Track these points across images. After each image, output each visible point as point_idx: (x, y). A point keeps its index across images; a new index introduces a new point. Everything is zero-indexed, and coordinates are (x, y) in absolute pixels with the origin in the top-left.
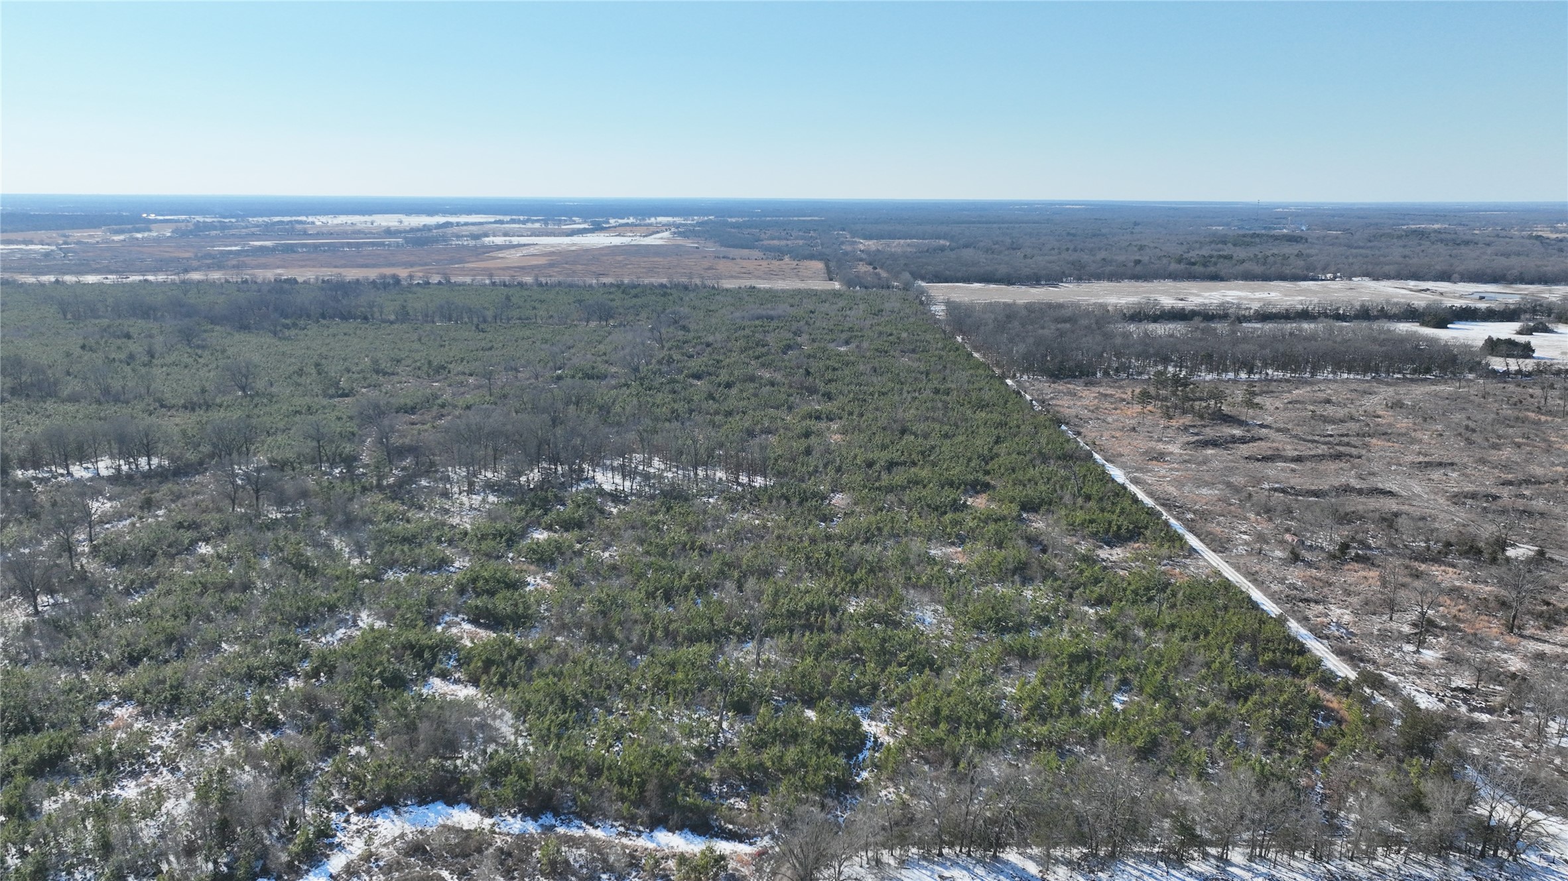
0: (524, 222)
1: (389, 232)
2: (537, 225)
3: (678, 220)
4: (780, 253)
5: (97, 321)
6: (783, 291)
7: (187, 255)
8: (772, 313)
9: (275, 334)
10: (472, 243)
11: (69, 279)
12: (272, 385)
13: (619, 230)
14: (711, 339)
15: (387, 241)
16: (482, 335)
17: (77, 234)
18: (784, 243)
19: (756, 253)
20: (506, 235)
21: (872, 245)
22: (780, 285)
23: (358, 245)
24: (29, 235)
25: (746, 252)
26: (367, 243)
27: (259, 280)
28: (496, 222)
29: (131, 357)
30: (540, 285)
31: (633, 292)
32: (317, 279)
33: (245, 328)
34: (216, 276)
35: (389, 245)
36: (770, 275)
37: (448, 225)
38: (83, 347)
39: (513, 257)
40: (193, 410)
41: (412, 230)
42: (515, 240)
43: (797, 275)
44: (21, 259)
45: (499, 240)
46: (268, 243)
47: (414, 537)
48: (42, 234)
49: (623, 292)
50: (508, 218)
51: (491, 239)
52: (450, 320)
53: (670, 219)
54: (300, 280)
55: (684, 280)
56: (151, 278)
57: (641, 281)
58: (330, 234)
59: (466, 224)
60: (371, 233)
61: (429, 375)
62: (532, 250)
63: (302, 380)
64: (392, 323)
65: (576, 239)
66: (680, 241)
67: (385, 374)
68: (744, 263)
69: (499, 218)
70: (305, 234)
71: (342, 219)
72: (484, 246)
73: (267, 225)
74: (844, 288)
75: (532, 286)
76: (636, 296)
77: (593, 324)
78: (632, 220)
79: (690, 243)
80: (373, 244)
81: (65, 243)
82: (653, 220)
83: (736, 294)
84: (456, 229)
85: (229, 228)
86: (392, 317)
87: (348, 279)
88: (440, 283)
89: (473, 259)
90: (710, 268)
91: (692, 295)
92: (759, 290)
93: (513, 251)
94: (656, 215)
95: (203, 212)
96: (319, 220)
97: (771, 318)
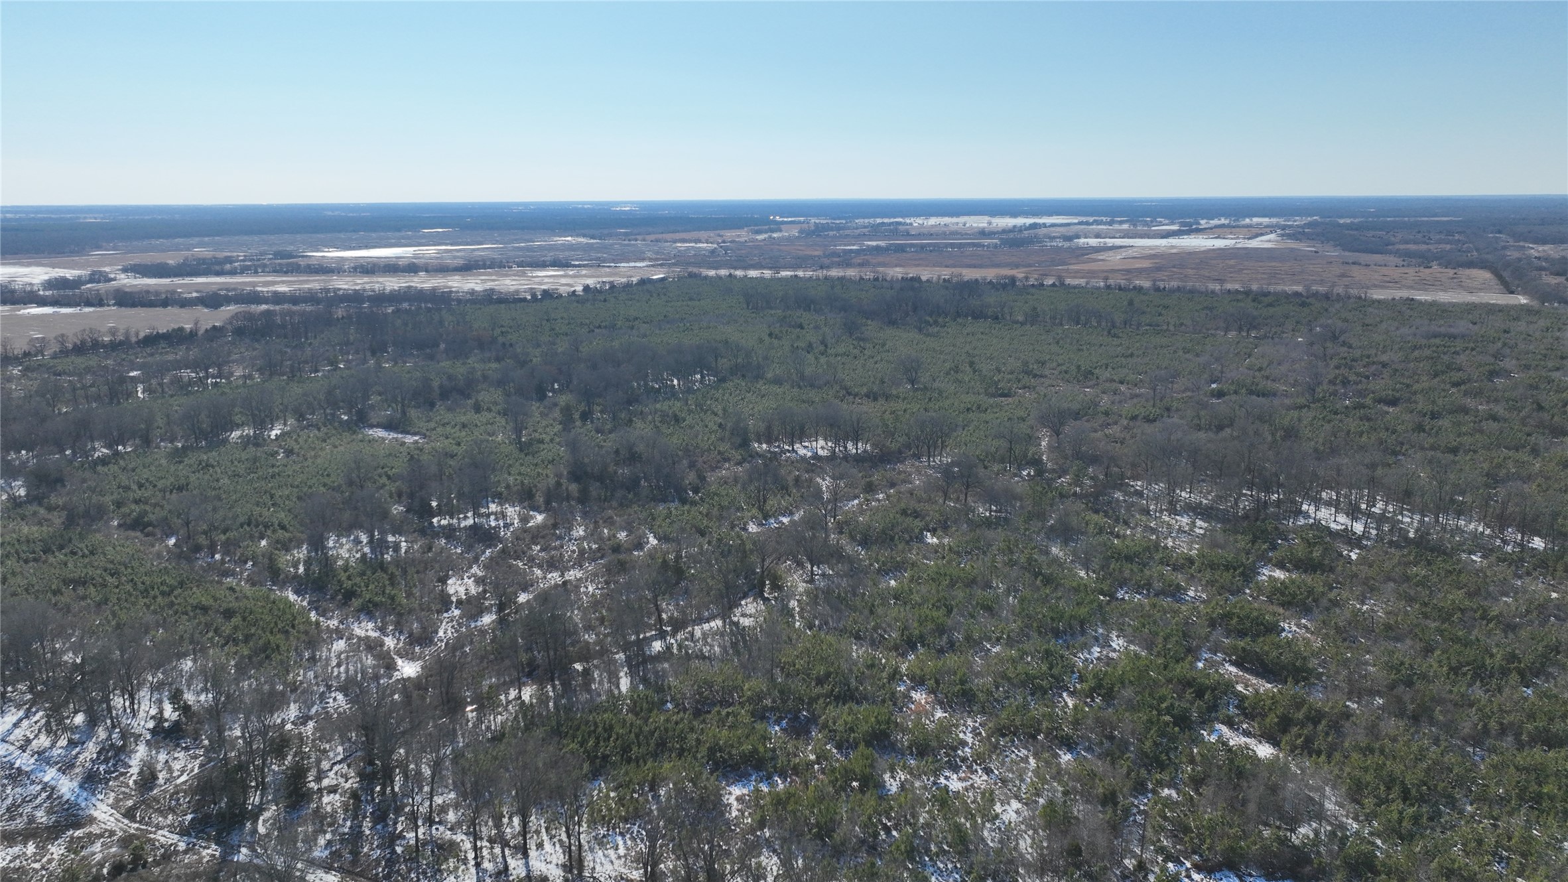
0: (1111, 223)
1: (983, 233)
2: (1125, 226)
3: (1282, 221)
4: (1425, 260)
5: (773, 312)
6: (1454, 305)
7: (817, 253)
8: (1452, 330)
9: (920, 330)
10: (1067, 244)
11: (739, 273)
12: (934, 380)
13: (1218, 231)
14: (1385, 358)
15: (986, 242)
16: (1116, 341)
17: (729, 234)
18: (1424, 247)
19: (1392, 260)
20: (1097, 236)
21: (1548, 249)
22: (1444, 297)
23: (960, 246)
24: (694, 235)
25: (1378, 258)
26: (969, 244)
27: (888, 278)
28: (1080, 223)
29: (810, 345)
30: (1157, 289)
31: (1266, 300)
32: (939, 277)
33: (892, 323)
34: (851, 273)
35: (988, 246)
36: (1423, 285)
37: (1034, 226)
38: (770, 335)
39: (1115, 258)
40: (875, 399)
41: (1004, 231)
42: (1110, 242)
43: (1461, 286)
44: (695, 255)
45: (1093, 242)
46: (882, 243)
47: (1137, 555)
48: (703, 235)
49: (1254, 301)
50: (1091, 219)
51: (1082, 241)
52: (1078, 323)
53: (1274, 220)
54: (924, 278)
55: (1322, 289)
56: (800, 273)
57: (1272, 289)
58: (931, 235)
59: (1053, 225)
60: (966, 234)
61: (1079, 381)
62: (1130, 252)
63: (960, 376)
64: (1022, 324)
65: (1173, 241)
66: (1292, 244)
67: (1035, 376)
68: (1384, 270)
69: (1084, 219)
70: (908, 235)
71: (933, 221)
72: (1079, 248)
73: (873, 226)
74: (1535, 304)
75: (1148, 289)
76: (1270, 305)
77: (1232, 335)
78: (1223, 221)
79: (1304, 247)
80: (974, 245)
81: (724, 242)
82: (1247, 221)
83: (1390, 305)
84: (1044, 231)
85: (844, 228)
86: (1020, 318)
87: (966, 278)
88: (1054, 285)
89: (1073, 261)
90: (1343, 275)
91: (1338, 306)
92: (1420, 303)
93: (1111, 253)
94: (1251, 216)
95: (817, 216)
96: (917, 222)
97: (1453, 337)
